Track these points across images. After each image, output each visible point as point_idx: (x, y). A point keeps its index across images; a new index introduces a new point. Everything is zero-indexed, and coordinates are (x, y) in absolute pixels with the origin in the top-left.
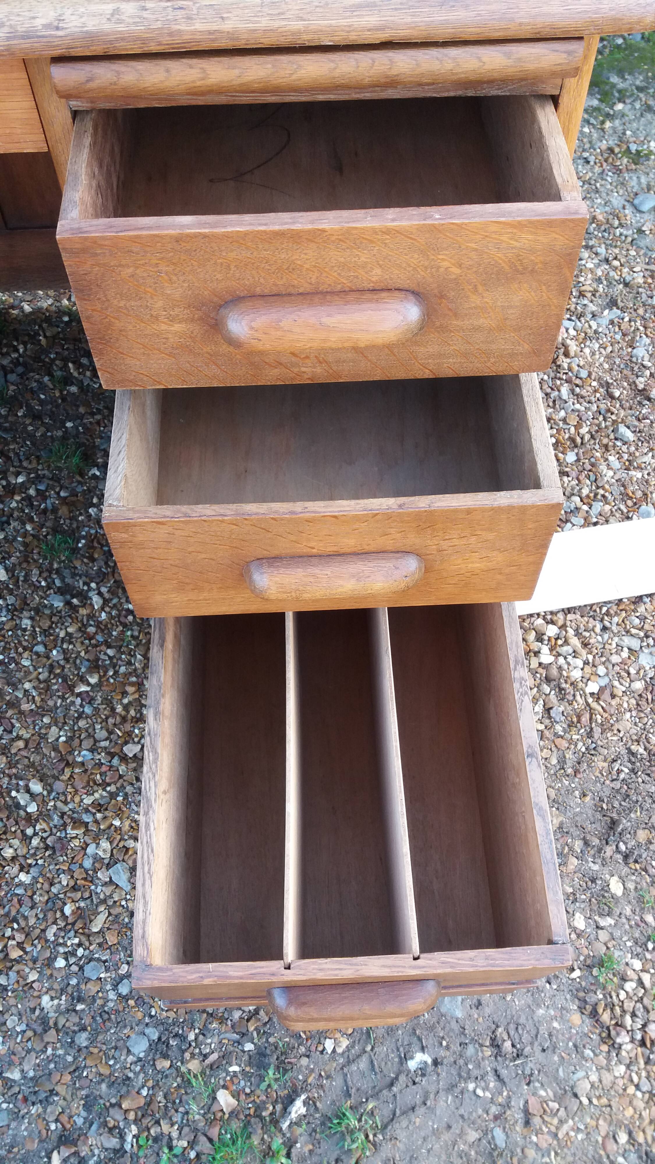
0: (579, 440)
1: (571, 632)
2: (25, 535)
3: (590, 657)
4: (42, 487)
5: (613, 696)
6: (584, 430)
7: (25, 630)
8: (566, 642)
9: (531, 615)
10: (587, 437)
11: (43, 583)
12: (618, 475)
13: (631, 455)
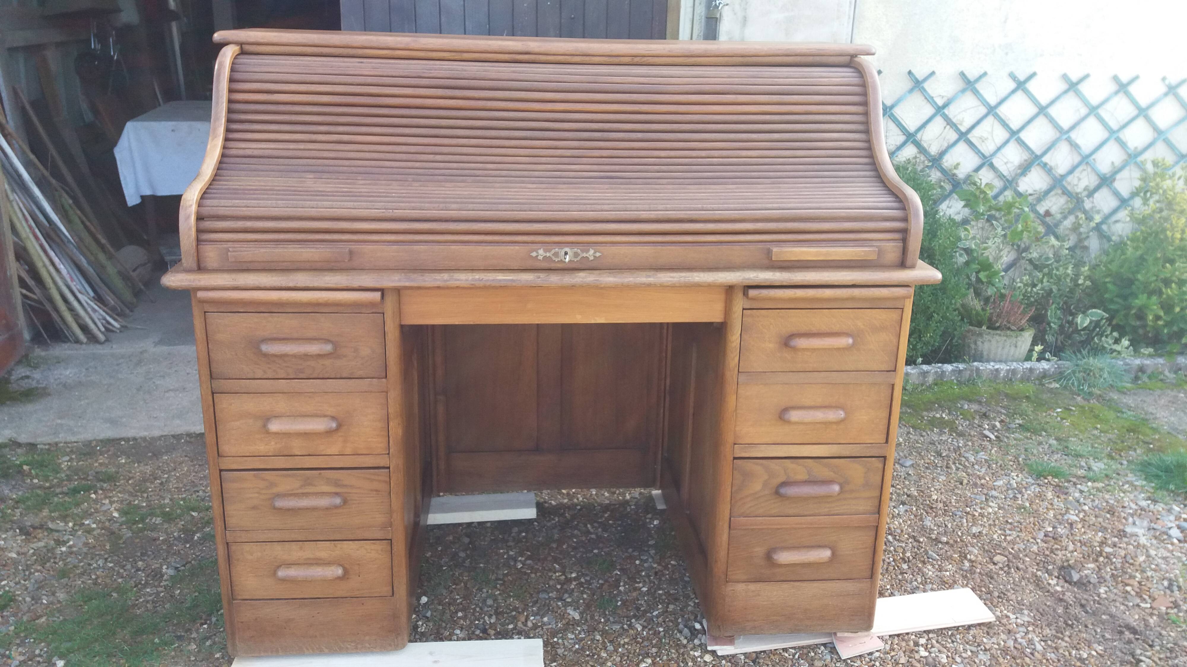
0: (906, 559)
1: (934, 642)
2: (584, 599)
3: (950, 654)
4: (588, 578)
6: (908, 554)
7: (598, 641)
8: (932, 647)
9: (907, 634)
10: (911, 558)
11: (602, 620)
12: (935, 574)
13: (939, 565)
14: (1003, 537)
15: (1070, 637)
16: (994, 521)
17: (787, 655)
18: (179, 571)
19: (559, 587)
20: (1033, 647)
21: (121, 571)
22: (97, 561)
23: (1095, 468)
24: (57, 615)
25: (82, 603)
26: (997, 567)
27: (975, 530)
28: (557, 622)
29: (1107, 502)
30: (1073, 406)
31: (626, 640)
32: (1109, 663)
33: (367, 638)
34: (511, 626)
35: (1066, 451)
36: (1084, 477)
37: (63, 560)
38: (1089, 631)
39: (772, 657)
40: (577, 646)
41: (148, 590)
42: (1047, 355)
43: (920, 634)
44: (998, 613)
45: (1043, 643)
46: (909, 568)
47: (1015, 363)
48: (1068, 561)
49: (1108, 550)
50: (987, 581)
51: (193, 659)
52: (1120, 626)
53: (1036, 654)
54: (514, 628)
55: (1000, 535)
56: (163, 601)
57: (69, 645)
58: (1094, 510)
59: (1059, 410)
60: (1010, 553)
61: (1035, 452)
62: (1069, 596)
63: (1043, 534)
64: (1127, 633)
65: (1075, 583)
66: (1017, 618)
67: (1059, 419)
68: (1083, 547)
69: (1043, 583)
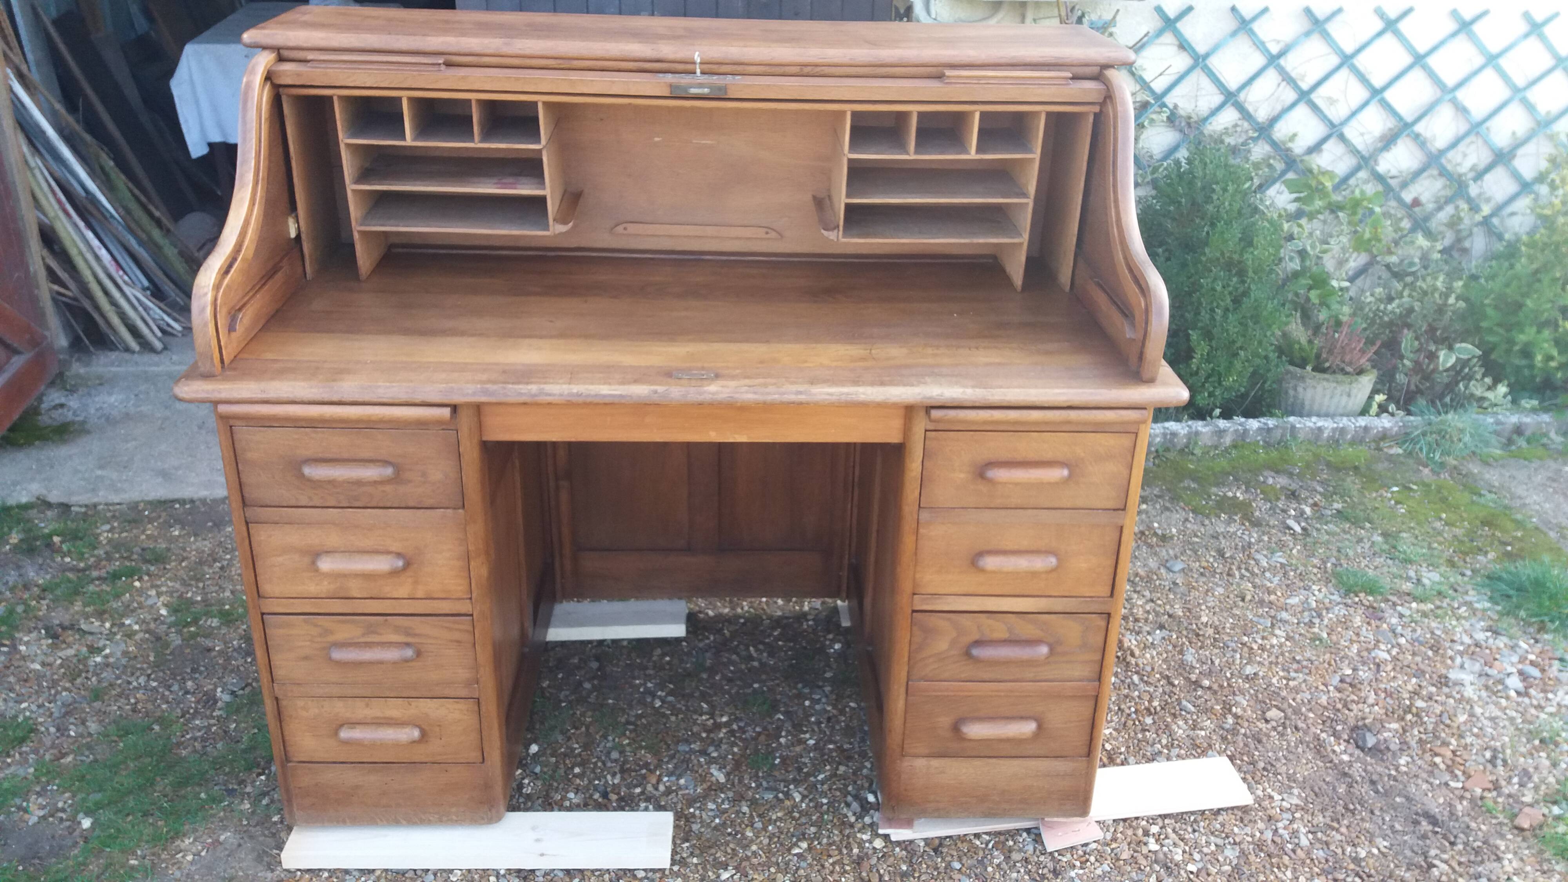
0: (1152, 710)
1: (1169, 830)
2: (734, 754)
3: (1187, 848)
4: (742, 724)
5: (1209, 875)
6: (1156, 703)
7: (744, 814)
8: (1167, 837)
9: (1137, 818)
10: (1158, 708)
11: (753, 785)
12: (1187, 733)
13: (1194, 721)
14: (1285, 682)
15: (1348, 827)
16: (1277, 657)
17: (978, 843)
18: (236, 696)
19: (704, 735)
20: (1296, 841)
21: (167, 693)
22: (138, 678)
23: (1425, 581)
24: (87, 753)
25: (115, 738)
26: (1269, 726)
27: (1249, 670)
28: (696, 786)
29: (1432, 633)
30: (1415, 484)
31: (779, 814)
32: (1392, 865)
33: (454, 810)
34: (638, 790)
35: (1392, 553)
36: (1409, 594)
37: (98, 675)
38: (1374, 818)
39: (959, 844)
40: (717, 821)
41: (197, 722)
42: (1392, 407)
43: (1152, 820)
44: (1260, 793)
45: (1310, 836)
46: (1154, 723)
47: (1345, 419)
48: (1364, 719)
49: (1420, 704)
50: (1252, 746)
51: (245, 823)
52: (1417, 814)
53: (1299, 851)
54: (642, 793)
55: (1281, 678)
56: (214, 739)
57: (98, 796)
58: (1412, 644)
59: (1395, 489)
60: (1290, 706)
61: (1351, 553)
62: (1357, 770)
63: (1338, 679)
64: (1424, 823)
65: (1370, 749)
66: (1283, 800)
67: (1393, 502)
68: (1388, 699)
69: (1326, 750)
